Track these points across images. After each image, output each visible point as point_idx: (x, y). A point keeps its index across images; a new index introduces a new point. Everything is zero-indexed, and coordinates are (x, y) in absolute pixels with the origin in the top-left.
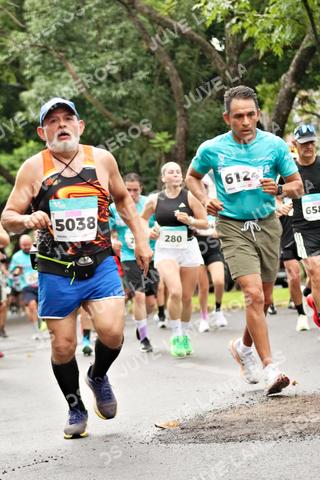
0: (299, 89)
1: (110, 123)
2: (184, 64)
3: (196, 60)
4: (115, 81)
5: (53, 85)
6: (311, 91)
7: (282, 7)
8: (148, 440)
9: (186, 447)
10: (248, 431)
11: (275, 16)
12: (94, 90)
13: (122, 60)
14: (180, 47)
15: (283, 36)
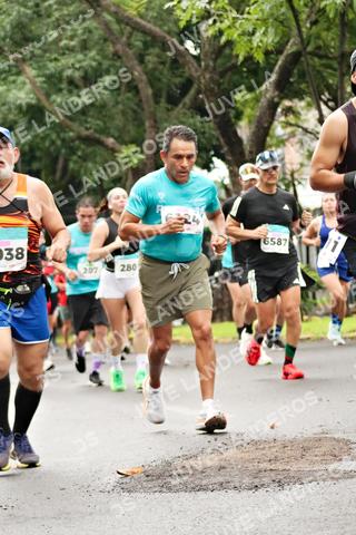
0: (282, 98)
1: (71, 134)
2: (155, 69)
3: (167, 65)
4: (77, 87)
5: (8, 90)
6: (296, 101)
7: (264, 7)
8: (109, 488)
9: (152, 496)
10: (221, 479)
11: (256, 17)
12: (54, 97)
13: (84, 64)
14: (151, 50)
15: (265, 40)
